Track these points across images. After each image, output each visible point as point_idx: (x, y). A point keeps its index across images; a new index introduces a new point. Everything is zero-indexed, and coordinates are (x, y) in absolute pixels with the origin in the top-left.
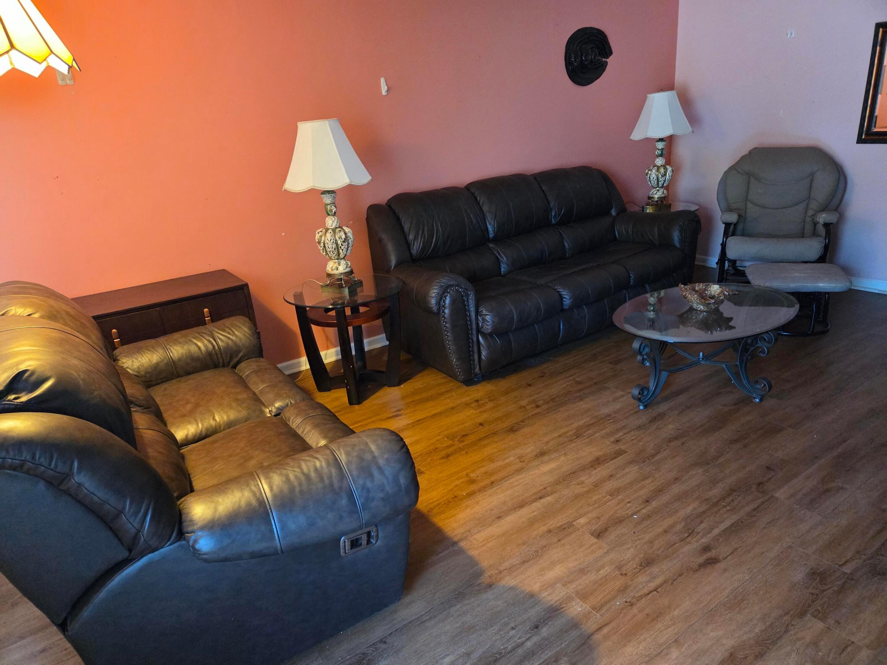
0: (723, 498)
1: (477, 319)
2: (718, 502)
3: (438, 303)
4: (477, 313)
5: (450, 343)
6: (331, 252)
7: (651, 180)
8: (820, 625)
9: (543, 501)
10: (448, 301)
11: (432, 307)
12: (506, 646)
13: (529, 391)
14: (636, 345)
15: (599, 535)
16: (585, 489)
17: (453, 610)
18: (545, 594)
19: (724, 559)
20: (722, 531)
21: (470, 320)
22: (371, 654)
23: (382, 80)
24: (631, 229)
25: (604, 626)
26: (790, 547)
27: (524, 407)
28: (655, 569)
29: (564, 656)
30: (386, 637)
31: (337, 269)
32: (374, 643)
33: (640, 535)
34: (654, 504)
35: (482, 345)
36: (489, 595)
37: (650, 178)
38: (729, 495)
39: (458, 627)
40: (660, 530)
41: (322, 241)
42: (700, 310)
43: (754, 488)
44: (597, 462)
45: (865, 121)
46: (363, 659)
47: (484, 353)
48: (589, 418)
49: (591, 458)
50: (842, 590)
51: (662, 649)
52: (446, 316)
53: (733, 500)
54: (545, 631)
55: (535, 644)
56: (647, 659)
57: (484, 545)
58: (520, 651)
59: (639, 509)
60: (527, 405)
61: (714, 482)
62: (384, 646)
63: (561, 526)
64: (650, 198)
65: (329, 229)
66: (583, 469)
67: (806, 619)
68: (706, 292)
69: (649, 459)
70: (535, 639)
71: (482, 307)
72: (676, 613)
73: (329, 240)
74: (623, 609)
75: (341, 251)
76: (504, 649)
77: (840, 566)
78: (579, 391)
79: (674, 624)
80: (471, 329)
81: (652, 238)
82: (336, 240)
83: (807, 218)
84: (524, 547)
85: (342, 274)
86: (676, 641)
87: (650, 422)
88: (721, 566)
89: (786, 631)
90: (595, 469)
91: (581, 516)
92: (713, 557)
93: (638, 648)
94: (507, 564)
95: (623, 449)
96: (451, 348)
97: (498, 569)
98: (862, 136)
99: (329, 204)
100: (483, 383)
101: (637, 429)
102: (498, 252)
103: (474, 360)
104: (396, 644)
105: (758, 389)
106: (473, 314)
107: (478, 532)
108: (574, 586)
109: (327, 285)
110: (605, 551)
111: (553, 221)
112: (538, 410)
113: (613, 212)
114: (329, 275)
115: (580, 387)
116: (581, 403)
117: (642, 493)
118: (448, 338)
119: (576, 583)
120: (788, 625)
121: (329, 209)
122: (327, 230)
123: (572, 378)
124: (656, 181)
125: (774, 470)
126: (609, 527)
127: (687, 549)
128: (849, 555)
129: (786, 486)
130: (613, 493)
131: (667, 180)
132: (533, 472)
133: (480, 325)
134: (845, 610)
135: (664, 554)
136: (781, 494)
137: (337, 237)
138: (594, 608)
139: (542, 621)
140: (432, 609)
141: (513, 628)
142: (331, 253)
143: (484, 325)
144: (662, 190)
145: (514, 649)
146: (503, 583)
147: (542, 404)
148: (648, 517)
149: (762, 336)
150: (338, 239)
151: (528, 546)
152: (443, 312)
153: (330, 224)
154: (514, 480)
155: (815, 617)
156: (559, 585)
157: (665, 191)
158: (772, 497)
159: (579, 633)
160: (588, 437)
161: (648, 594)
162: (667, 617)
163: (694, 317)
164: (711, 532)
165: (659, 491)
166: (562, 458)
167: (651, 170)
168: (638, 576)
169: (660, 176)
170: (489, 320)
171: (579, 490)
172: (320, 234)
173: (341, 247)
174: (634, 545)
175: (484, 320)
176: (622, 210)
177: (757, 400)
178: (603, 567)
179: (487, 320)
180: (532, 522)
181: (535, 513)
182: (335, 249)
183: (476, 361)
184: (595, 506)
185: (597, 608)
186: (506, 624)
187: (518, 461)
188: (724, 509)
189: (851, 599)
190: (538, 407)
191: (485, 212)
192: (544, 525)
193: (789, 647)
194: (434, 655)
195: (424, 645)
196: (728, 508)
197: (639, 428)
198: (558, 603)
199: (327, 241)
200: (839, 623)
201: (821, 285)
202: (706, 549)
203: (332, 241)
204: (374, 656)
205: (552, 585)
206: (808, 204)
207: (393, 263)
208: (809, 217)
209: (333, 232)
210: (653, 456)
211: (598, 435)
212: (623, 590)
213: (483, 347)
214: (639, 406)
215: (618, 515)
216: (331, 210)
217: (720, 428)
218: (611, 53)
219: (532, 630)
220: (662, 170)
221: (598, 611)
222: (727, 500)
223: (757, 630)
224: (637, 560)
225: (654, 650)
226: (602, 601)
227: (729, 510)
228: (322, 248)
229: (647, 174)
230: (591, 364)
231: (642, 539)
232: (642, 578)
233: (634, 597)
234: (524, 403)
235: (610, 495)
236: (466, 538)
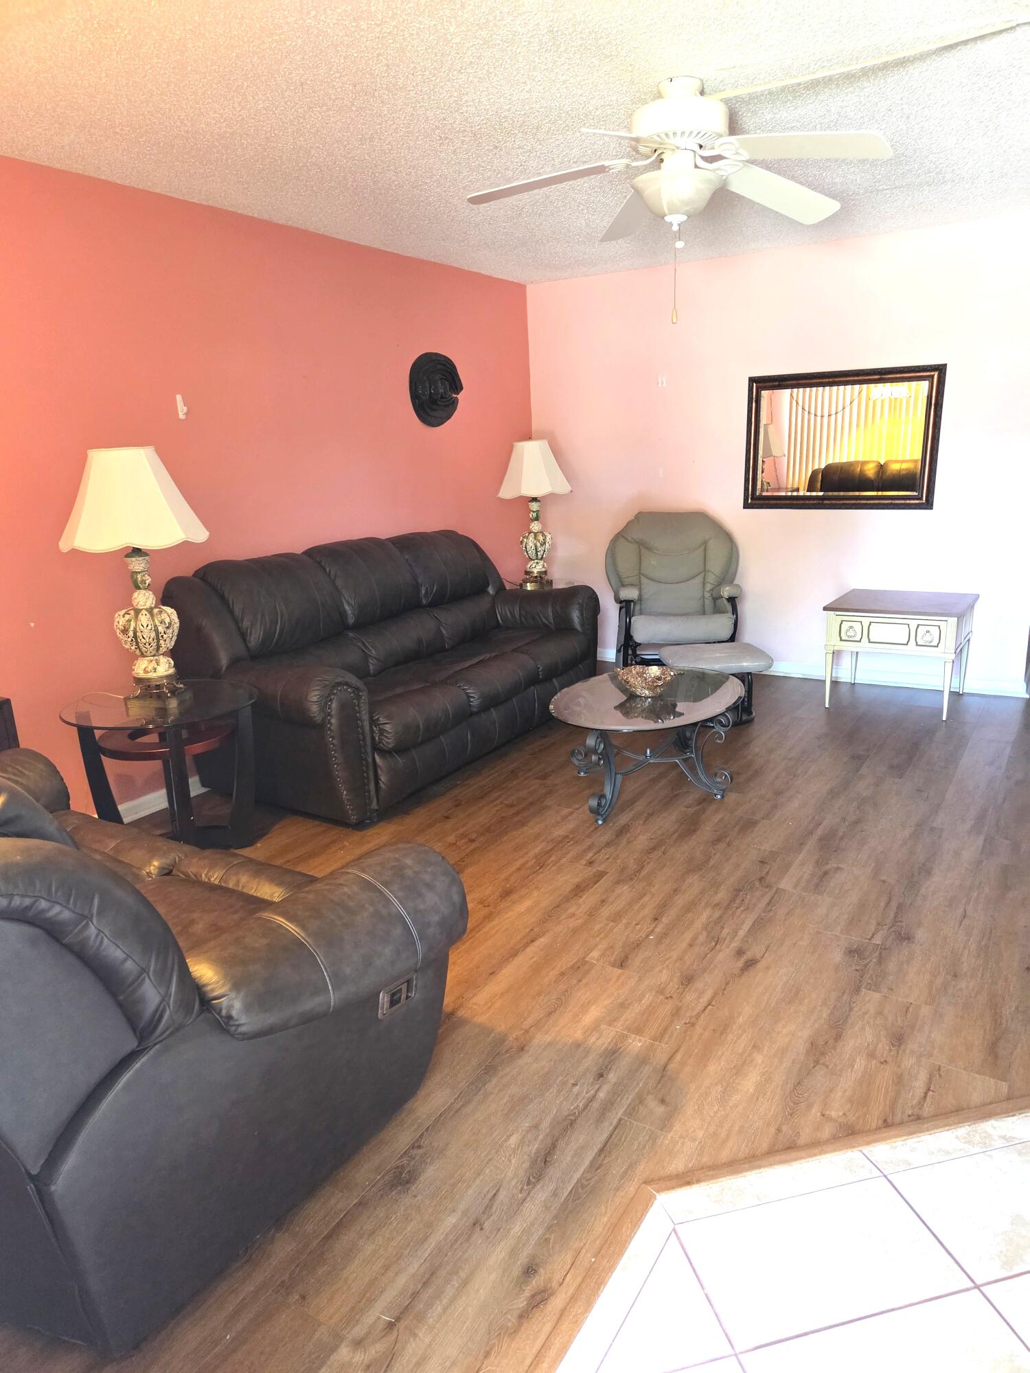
0: (733, 900)
1: (372, 731)
2: (729, 904)
3: (322, 709)
4: (373, 722)
5: (339, 768)
6: (147, 644)
7: (528, 550)
8: (877, 996)
9: (537, 943)
10: (334, 705)
11: (315, 717)
12: (576, 1105)
13: (449, 825)
14: (591, 741)
15: (622, 964)
16: (580, 921)
17: (489, 1087)
18: (593, 1039)
19: (762, 958)
20: (747, 932)
21: (363, 733)
22: (408, 1165)
23: (179, 398)
24: (518, 610)
25: (674, 1053)
26: (818, 933)
27: (454, 844)
28: (699, 985)
29: (647, 1095)
30: (417, 1141)
31: (155, 670)
32: (405, 1152)
33: (666, 954)
34: (665, 920)
35: (380, 767)
36: (526, 1059)
37: (526, 548)
38: (736, 896)
39: (507, 1102)
40: (684, 945)
41: (132, 628)
42: (644, 697)
43: (757, 883)
44: (579, 890)
45: (749, 483)
46: (401, 1173)
47: (383, 778)
48: (544, 844)
49: (569, 887)
50: (881, 961)
51: (744, 1058)
52: (332, 728)
53: (743, 900)
54: (612, 1077)
55: (608, 1092)
56: (734, 1071)
57: (490, 1008)
58: (595, 1105)
59: (651, 928)
60: (457, 841)
61: (715, 885)
62: (421, 1151)
63: (573, 965)
64: (527, 573)
65: (142, 610)
66: (567, 899)
67: (863, 993)
68: (645, 675)
69: (636, 875)
70: (606, 1088)
71: (377, 712)
72: (741, 1020)
73: (145, 626)
74: (685, 1032)
75: (162, 642)
76: (575, 1108)
77: (869, 939)
78: (518, 813)
79: (744, 1031)
80: (365, 745)
81: (547, 623)
82: (155, 626)
83: (706, 593)
84: (542, 997)
85: (162, 677)
86: (754, 1046)
87: (617, 836)
88: (760, 965)
89: (851, 1009)
90: (581, 897)
91: (591, 950)
92: (750, 959)
93: (720, 1064)
94: (529, 1021)
95: (602, 870)
96: (340, 775)
97: (521, 1029)
98: (748, 501)
99: (139, 572)
100: (382, 824)
101: (606, 846)
102: (364, 644)
103: (369, 792)
104: (436, 1144)
105: (719, 783)
106: (366, 724)
107: (474, 996)
108: (621, 1022)
109: (137, 697)
110: (637, 979)
111: (424, 602)
112: (474, 846)
113: (491, 590)
114: (139, 681)
115: (513, 811)
116: (525, 829)
117: (646, 911)
118: (337, 761)
119: (622, 1019)
120: (850, 1003)
121: (139, 579)
122: (137, 612)
123: (498, 802)
124: (534, 551)
125: (767, 863)
126: (629, 954)
127: (721, 956)
128: (873, 927)
129: (787, 876)
130: (616, 917)
131: (546, 550)
132: (507, 916)
133: (377, 738)
134: (892, 977)
135: (700, 967)
136: (786, 884)
137: (156, 621)
138: (655, 1039)
139: (603, 1068)
140: (461, 1093)
141: (574, 1085)
142: (147, 646)
143: (383, 737)
144: (541, 563)
145: (586, 1107)
146: (536, 1041)
147: (476, 837)
148: (665, 935)
149: (719, 718)
150: (158, 624)
151: (545, 996)
152: (330, 723)
153: (141, 603)
154: (487, 929)
155: (870, 989)
156: (603, 1026)
157: (545, 564)
158: (778, 888)
159: (651, 1069)
160: (554, 865)
161: (705, 1010)
162: (734, 1027)
163: (639, 705)
164: (736, 935)
165: (663, 907)
166: (536, 893)
167: (527, 538)
168: (685, 996)
169: (539, 545)
170: (390, 731)
171: (572, 923)
172: (127, 617)
173: (162, 636)
174: (665, 966)
175: (382, 732)
176: (501, 588)
177: (719, 797)
178: (643, 995)
179: (387, 731)
180: (536, 970)
181: (535, 959)
182: (153, 640)
183: (373, 793)
184: (601, 936)
185: (659, 1037)
186: (564, 1083)
187: (481, 906)
188: (738, 910)
189: (892, 966)
190: (473, 841)
191: (340, 588)
192: (553, 969)
193: (860, 1023)
194: (493, 1140)
195: (474, 1135)
196: (742, 908)
197: (608, 844)
198: (612, 1044)
199: (141, 627)
200: (892, 990)
201: (745, 664)
202: (740, 952)
203: (149, 627)
204: (413, 1166)
205: (595, 1028)
206: (704, 578)
207: (224, 660)
208: (708, 592)
209: (149, 613)
210: (639, 871)
211: (564, 860)
212: (676, 1013)
213: (381, 770)
214: (596, 821)
215: (631, 940)
216: (143, 582)
217: (695, 831)
218: (462, 389)
219: (597, 1080)
220: (541, 538)
221: (661, 1039)
222: (738, 901)
223: (825, 1015)
224: (676, 980)
225: (737, 1061)
226: (660, 1029)
227: (744, 911)
228: (130, 639)
229: (522, 543)
230: (514, 783)
231: (670, 958)
232: (690, 997)
233: (691, 1017)
234: (451, 839)
235: (613, 921)
236: (461, 1006)
